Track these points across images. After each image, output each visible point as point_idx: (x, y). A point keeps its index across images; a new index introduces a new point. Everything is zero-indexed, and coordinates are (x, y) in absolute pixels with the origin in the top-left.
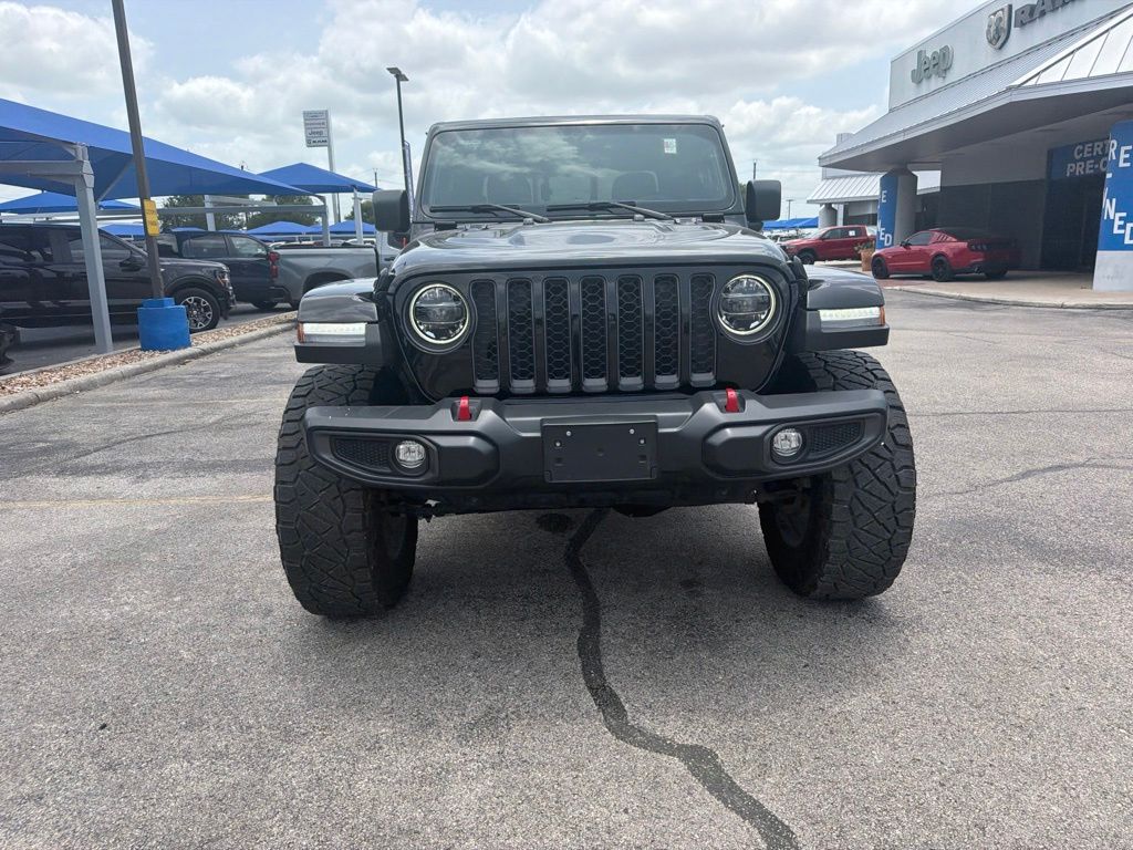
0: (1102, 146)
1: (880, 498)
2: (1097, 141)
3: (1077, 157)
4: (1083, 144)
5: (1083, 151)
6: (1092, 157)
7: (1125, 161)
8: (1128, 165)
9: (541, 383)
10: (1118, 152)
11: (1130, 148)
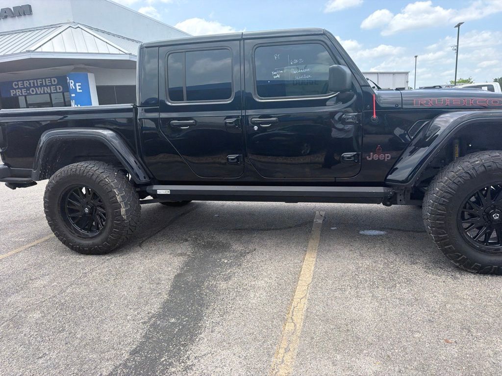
0: (28, 83)
2: (25, 80)
3: (15, 87)
4: (18, 81)
5: (18, 85)
6: (24, 88)
7: (79, 89)
8: (81, 91)
10: (75, 87)
11: (80, 84)
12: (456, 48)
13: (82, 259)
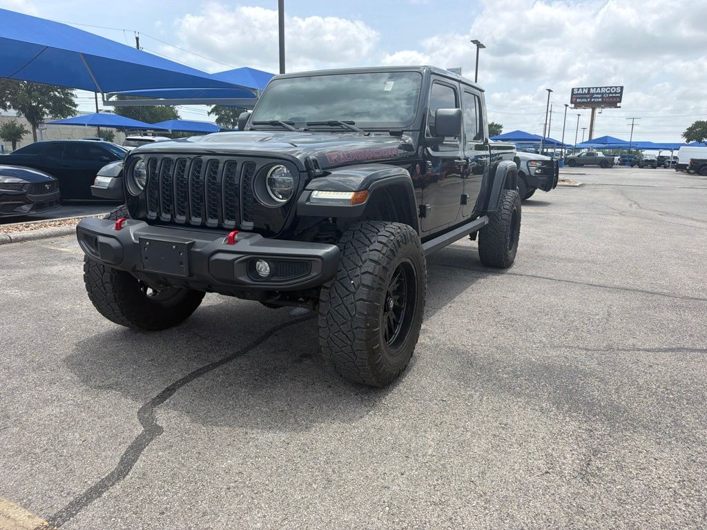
1: (343, 316)
9: (173, 216)
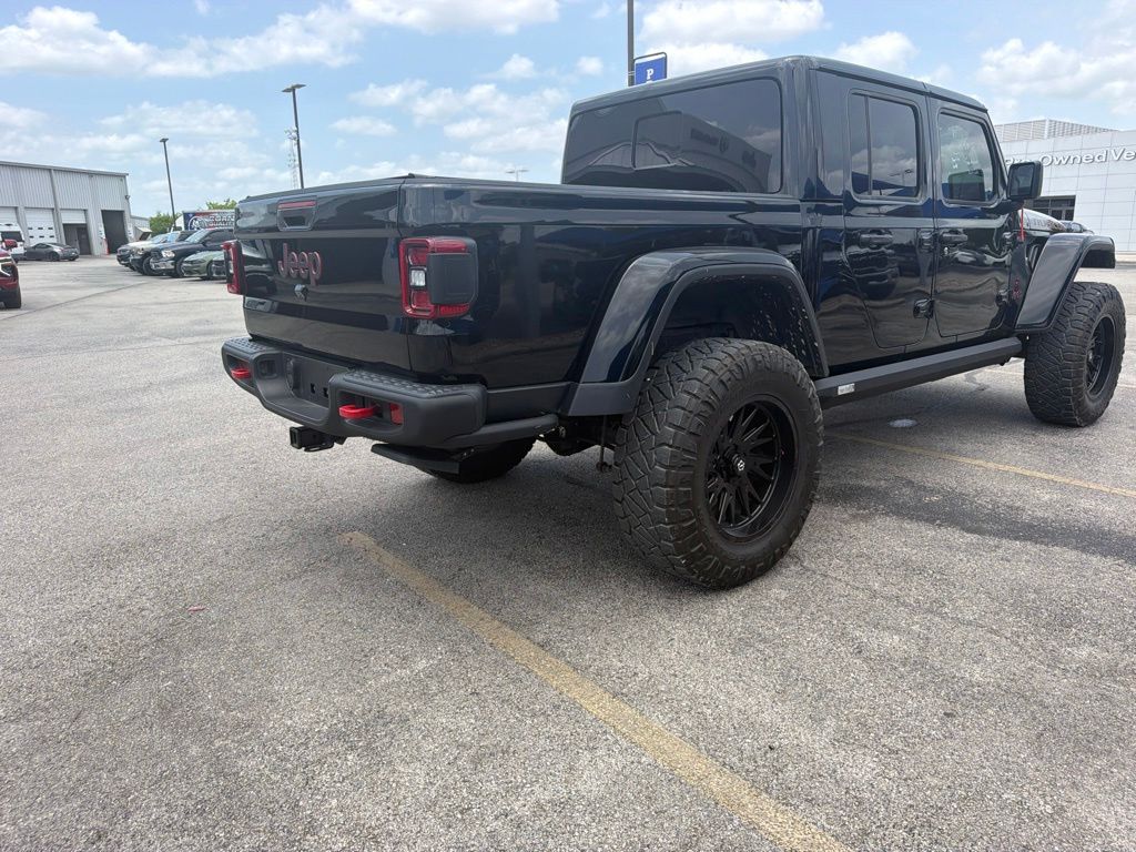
12: (294, 134)
13: (774, 590)
